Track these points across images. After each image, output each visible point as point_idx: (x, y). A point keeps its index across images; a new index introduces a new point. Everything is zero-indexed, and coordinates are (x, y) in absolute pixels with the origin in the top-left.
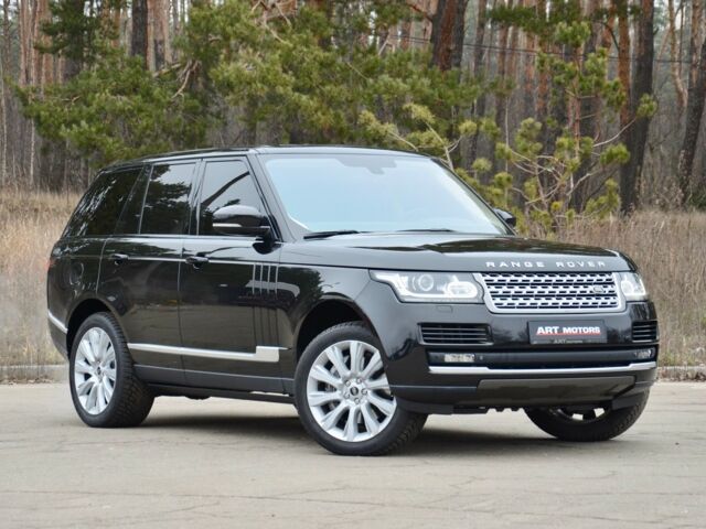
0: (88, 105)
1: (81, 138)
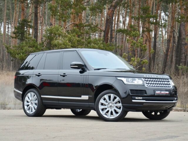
0: (23, 50)
1: (21, 57)
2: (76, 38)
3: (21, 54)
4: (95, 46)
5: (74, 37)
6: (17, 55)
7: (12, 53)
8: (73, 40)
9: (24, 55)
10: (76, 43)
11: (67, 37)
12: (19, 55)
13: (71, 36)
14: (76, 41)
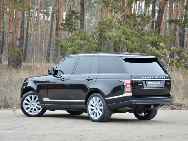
0: (74, 43)
1: (73, 50)
2: (130, 30)
3: (73, 47)
4: (149, 38)
5: (127, 29)
6: (68, 48)
7: (64, 46)
8: (127, 32)
9: (76, 48)
10: (130, 35)
11: (121, 29)
12: (71, 48)
13: (124, 28)
14: (130, 33)
